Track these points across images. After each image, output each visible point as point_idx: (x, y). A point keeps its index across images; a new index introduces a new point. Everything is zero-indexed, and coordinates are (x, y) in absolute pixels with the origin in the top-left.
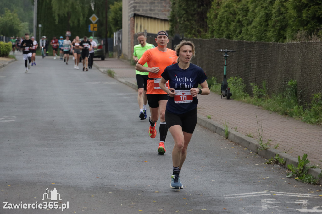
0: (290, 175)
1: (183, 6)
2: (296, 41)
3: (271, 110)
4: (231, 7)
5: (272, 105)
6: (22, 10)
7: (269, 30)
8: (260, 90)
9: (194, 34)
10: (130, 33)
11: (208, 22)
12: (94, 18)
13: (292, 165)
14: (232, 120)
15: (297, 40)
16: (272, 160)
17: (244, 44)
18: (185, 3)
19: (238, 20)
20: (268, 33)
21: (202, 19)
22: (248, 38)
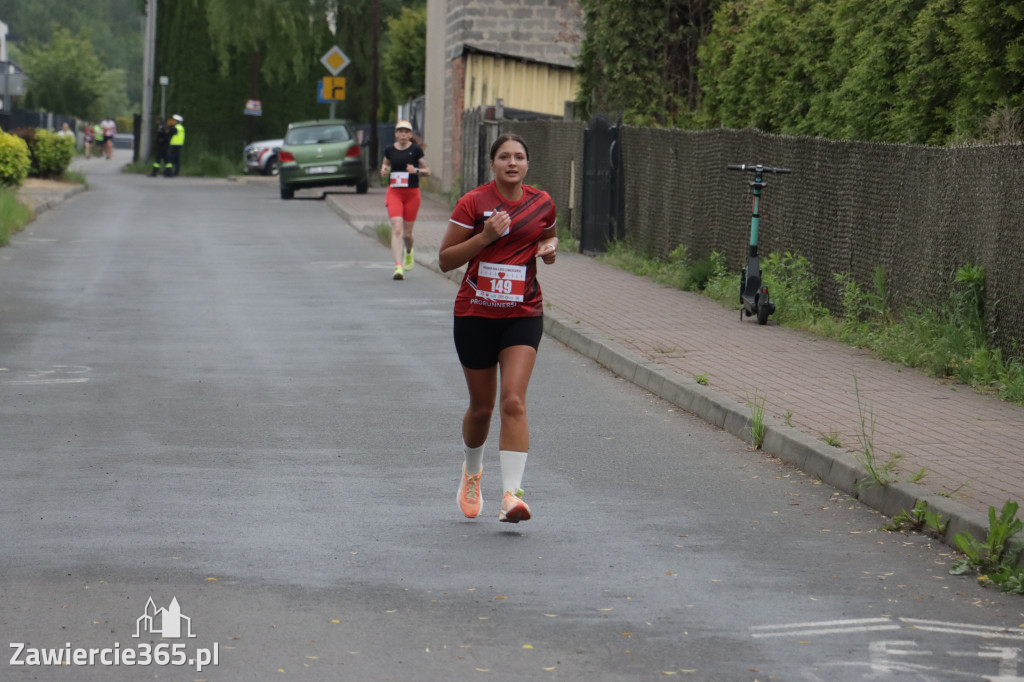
0: (964, 568)
1: (623, 22)
2: (983, 140)
3: (900, 361)
4: (776, 29)
5: (904, 344)
6: (107, 30)
7: (898, 104)
8: (864, 296)
9: (655, 114)
10: (450, 107)
11: (699, 76)
12: (335, 60)
13: (970, 536)
14: (776, 390)
15: (986, 136)
16: (903, 520)
17: (814, 149)
18: (628, 14)
19: (797, 70)
20: (893, 114)
21: (680, 67)
22: (831, 128)
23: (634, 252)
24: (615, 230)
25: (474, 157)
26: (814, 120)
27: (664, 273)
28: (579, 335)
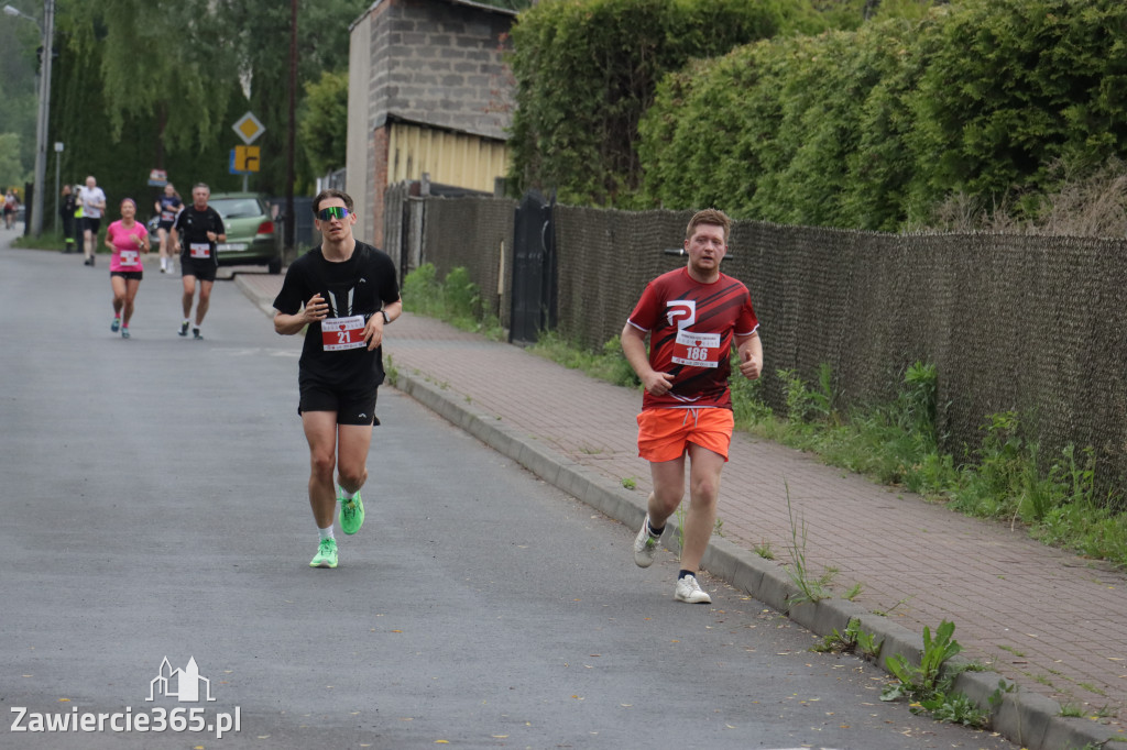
0: (895, 694)
1: (559, 92)
2: (936, 227)
3: (845, 467)
4: (722, 103)
5: (850, 448)
7: (850, 187)
8: (810, 396)
9: (592, 193)
10: (372, 182)
11: (640, 152)
12: (249, 128)
13: (903, 659)
15: (941, 224)
16: (835, 641)
17: (759, 234)
18: (563, 83)
19: (743, 147)
20: (844, 197)
21: (620, 142)
22: (777, 212)
23: (566, 343)
24: (547, 318)
25: (397, 232)
26: (761, 203)
27: (597, 366)
28: (499, 433)
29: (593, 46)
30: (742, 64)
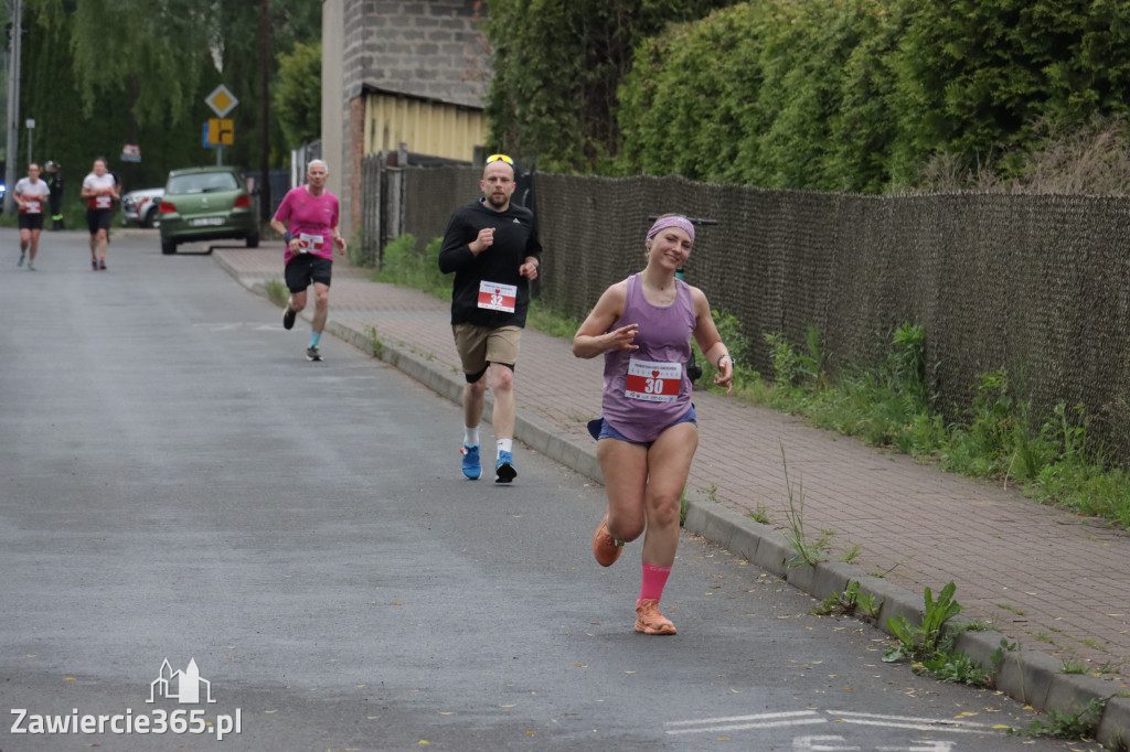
0: (897, 655)
1: (536, 60)
2: (922, 188)
3: (835, 429)
4: (701, 68)
5: (839, 411)
7: (832, 149)
8: (797, 359)
9: (572, 160)
10: (348, 153)
11: (619, 118)
12: (222, 101)
13: (904, 620)
14: (700, 461)
15: (926, 184)
16: (833, 604)
17: (743, 199)
18: (540, 50)
19: (724, 112)
20: (827, 160)
21: (599, 109)
22: (760, 176)
23: (550, 311)
25: (375, 206)
26: (743, 167)
29: (569, 13)
30: (720, 27)
